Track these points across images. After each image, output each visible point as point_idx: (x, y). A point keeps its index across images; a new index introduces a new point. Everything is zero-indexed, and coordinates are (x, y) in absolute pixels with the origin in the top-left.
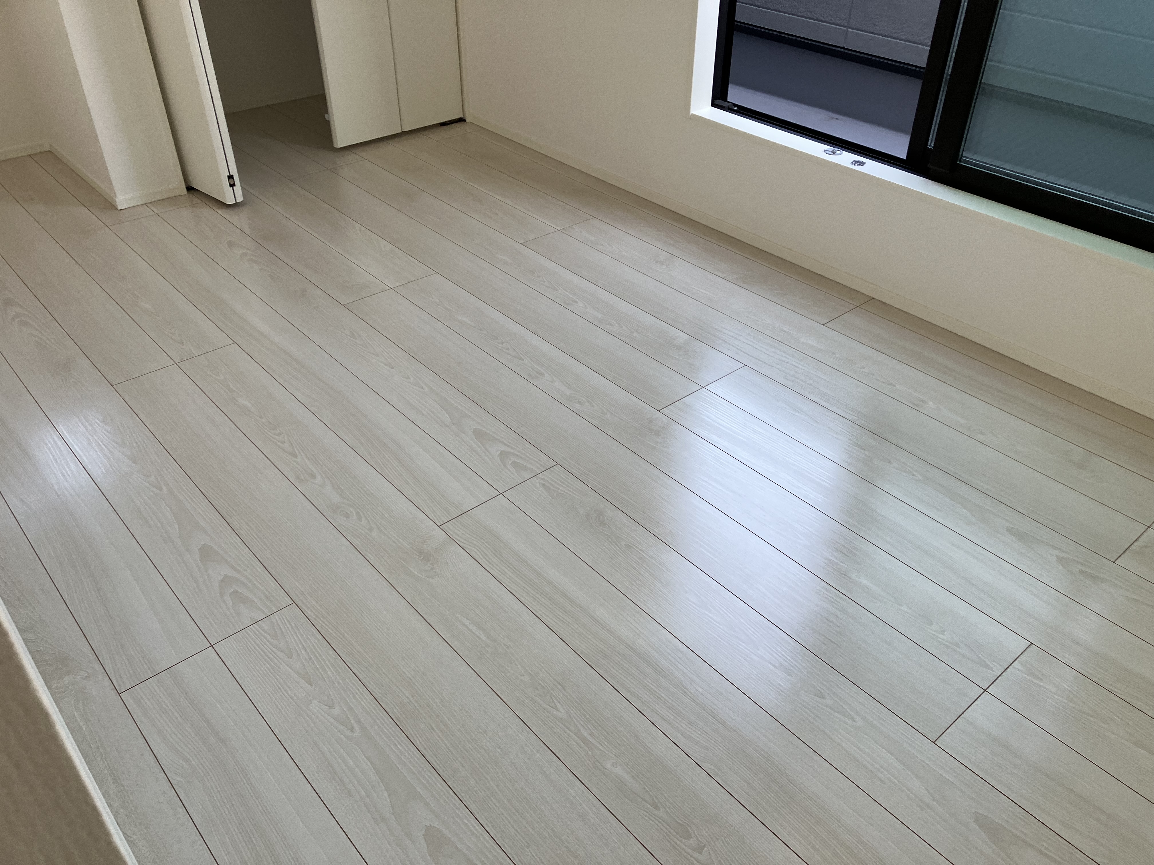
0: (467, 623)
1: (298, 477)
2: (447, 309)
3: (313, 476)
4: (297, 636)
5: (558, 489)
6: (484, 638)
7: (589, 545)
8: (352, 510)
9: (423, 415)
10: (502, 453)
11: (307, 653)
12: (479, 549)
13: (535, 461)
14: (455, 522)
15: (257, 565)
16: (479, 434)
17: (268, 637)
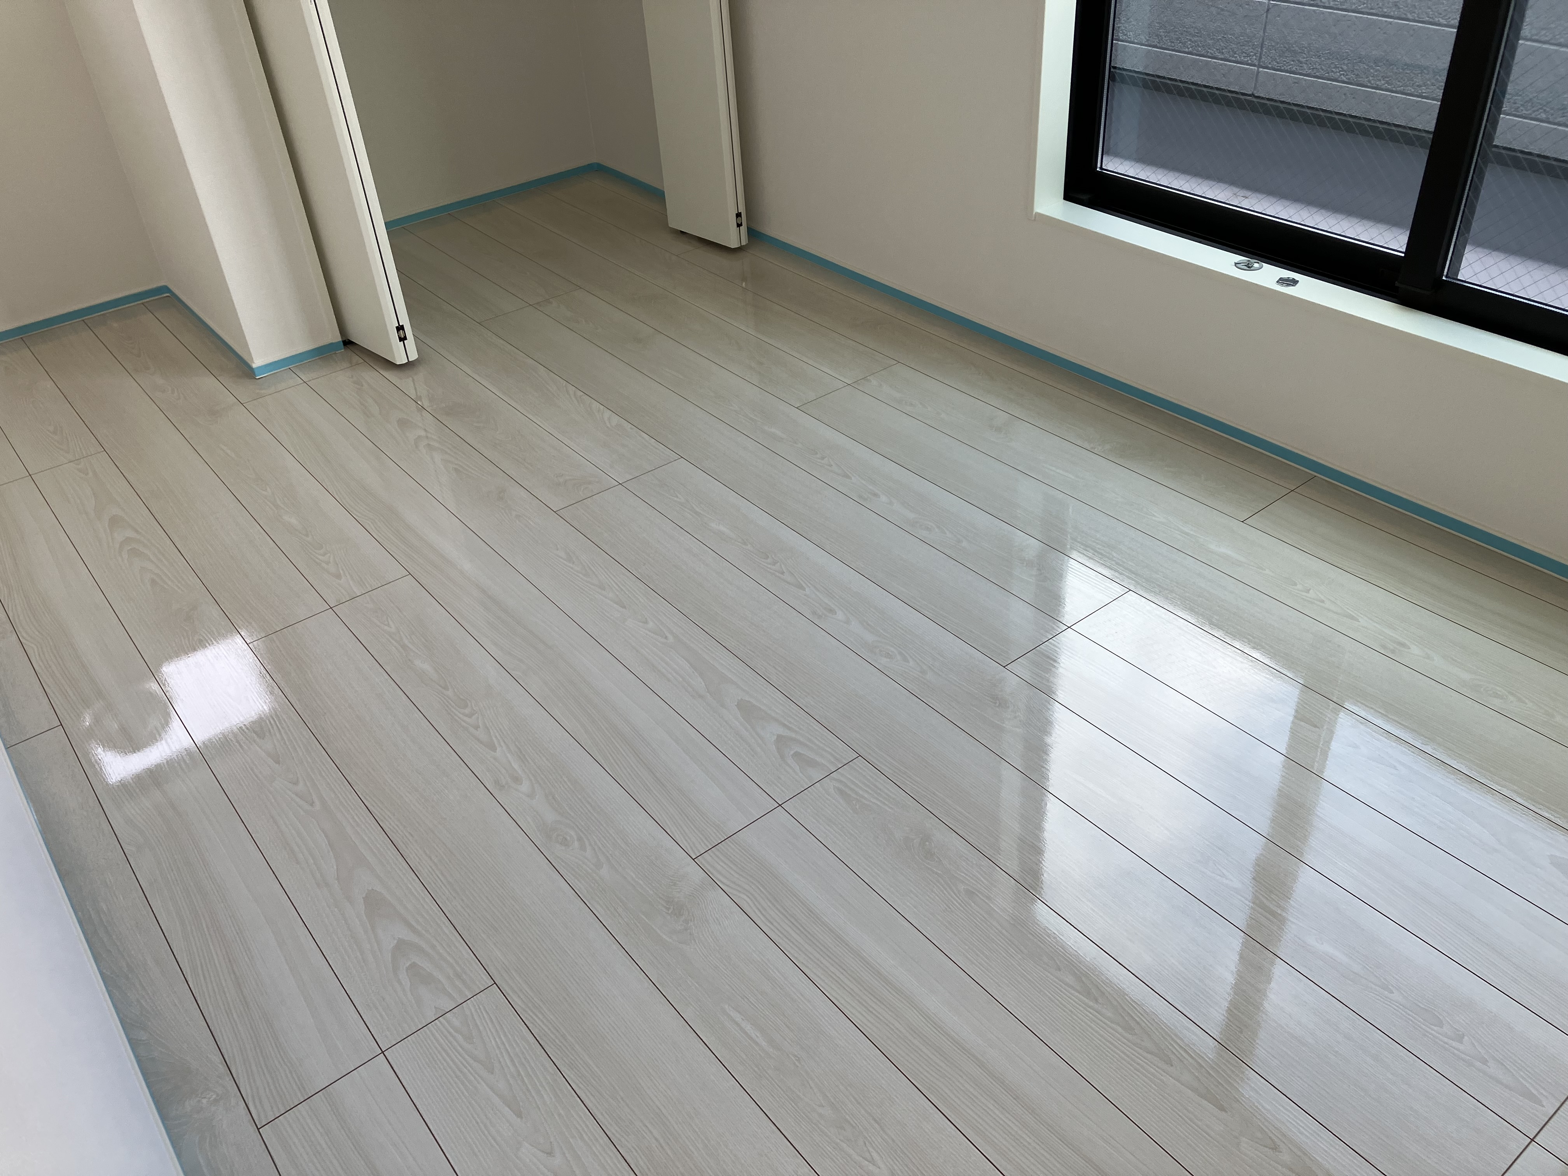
0: (738, 1017)
1: (497, 782)
2: (696, 513)
3: (517, 780)
4: (500, 1038)
5: (863, 797)
6: (764, 1044)
7: (911, 891)
8: (572, 833)
9: (669, 680)
10: (780, 738)
11: (514, 1065)
12: (751, 897)
13: (826, 751)
14: (717, 853)
15: (444, 923)
16: (746, 709)
17: (460, 1038)
